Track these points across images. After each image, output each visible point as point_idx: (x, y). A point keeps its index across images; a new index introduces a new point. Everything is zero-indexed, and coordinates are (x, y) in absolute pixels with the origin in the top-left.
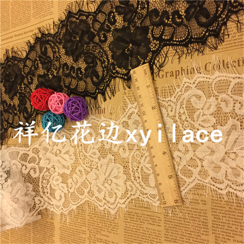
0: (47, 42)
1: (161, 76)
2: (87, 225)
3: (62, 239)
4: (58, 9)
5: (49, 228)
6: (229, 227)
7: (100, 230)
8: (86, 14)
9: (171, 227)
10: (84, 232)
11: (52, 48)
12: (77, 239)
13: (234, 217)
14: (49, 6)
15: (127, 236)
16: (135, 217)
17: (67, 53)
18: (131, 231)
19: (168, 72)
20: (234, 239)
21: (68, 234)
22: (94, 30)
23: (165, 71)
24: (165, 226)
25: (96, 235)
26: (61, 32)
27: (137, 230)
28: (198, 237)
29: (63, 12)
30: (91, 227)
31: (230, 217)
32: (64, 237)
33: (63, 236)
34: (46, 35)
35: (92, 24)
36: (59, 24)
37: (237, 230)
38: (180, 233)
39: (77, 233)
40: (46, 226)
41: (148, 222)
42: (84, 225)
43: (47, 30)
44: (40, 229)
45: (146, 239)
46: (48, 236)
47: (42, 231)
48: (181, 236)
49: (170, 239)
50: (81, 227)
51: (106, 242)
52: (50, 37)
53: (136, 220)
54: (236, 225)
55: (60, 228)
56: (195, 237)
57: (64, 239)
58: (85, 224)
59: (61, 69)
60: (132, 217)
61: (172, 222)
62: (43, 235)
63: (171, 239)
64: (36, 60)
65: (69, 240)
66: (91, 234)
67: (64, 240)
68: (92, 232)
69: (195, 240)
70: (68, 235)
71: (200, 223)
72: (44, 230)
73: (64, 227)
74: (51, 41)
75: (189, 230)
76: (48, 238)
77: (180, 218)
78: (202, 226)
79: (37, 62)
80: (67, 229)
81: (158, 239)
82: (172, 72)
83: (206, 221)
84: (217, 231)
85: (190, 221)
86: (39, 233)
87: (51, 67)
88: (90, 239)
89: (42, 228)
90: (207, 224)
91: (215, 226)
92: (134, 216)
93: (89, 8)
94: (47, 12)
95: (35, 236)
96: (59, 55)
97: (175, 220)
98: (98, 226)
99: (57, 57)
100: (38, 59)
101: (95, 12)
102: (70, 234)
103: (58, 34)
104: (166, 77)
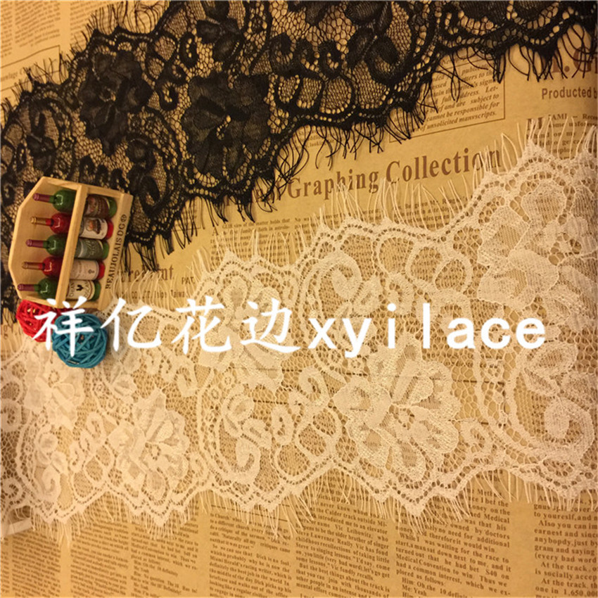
0: (46, 103)
1: (294, 194)
2: (130, 546)
3: (76, 577)
4: (71, 24)
5: (47, 550)
6: (432, 558)
7: (159, 558)
8: (133, 37)
9: (311, 555)
10: (124, 563)
11: (57, 118)
12: (107, 577)
13: (442, 534)
14: (51, 16)
15: (216, 575)
16: (235, 529)
17: (89, 133)
18: (226, 561)
19: (310, 184)
20: (443, 588)
21: (88, 566)
22: (150, 77)
23: (303, 181)
24: (297, 552)
25: (150, 569)
26: (76, 80)
27: (237, 561)
28: (366, 581)
29: (82, 32)
30: (139, 550)
31: (435, 534)
32: (80, 574)
33: (79, 571)
34: (43, 86)
35: (147, 62)
36: (72, 61)
37: (447, 566)
38: (330, 569)
39: (107, 564)
40: (41, 546)
41: (263, 542)
42: (125, 546)
43: (46, 74)
44: (28, 553)
45: (256, 581)
46: (46, 569)
47: (33, 557)
48: (332, 577)
49: (308, 584)
50: (118, 549)
51: (171, 587)
52: (51, 93)
53: (235, 536)
54: (446, 554)
55: (72, 551)
56: (361, 579)
57: (81, 577)
58: (126, 543)
59: (77, 169)
60: (228, 528)
61: (313, 542)
62: (35, 567)
63: (311, 582)
64: (21, 146)
65: (91, 580)
66: (139, 566)
67: (79, 581)
68: (140, 564)
69: (361, 586)
70: (88, 569)
71: (372, 547)
72: (38, 554)
73: (80, 550)
74: (54, 101)
75: (349, 562)
76: (45, 574)
77: (330, 532)
78: (374, 554)
79: (23, 151)
80: (86, 555)
81: (283, 582)
82: (317, 184)
83: (385, 543)
84: (407, 567)
85: (351, 541)
86: (27, 563)
87: (53, 163)
88: (135, 579)
89: (33, 550)
90: (385, 550)
91: (403, 555)
92: (232, 525)
93: (140, 23)
94: (44, 31)
95: (19, 570)
96: (72, 136)
97: (319, 537)
98: (153, 548)
99: (67, 140)
100: (26, 145)
101: (151, 35)
102: (93, 567)
103: (70, 85)
104: (306, 195)
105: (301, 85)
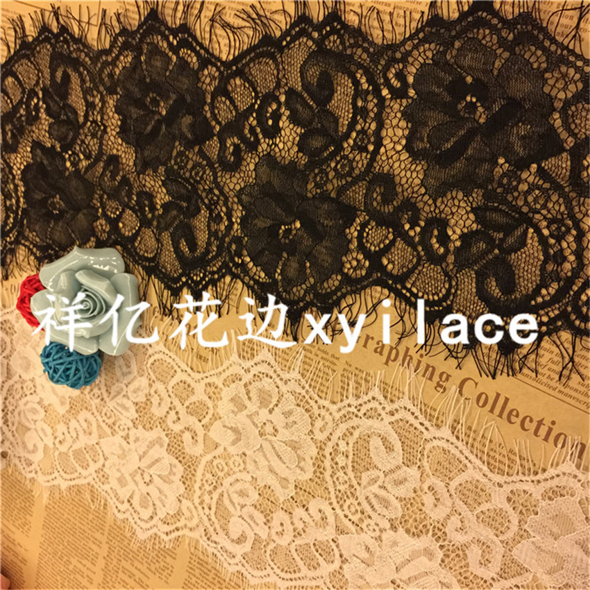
0: (74, 63)
8: (202, 52)
17: (123, 132)
19: (372, 338)
22: (214, 116)
26: (118, 58)
34: (73, 36)
35: (214, 96)
52: (83, 55)
59: (102, 164)
74: (84, 67)
82: (381, 344)
93: (214, 37)
101: (227, 65)
104: (365, 347)
105: (393, 243)
